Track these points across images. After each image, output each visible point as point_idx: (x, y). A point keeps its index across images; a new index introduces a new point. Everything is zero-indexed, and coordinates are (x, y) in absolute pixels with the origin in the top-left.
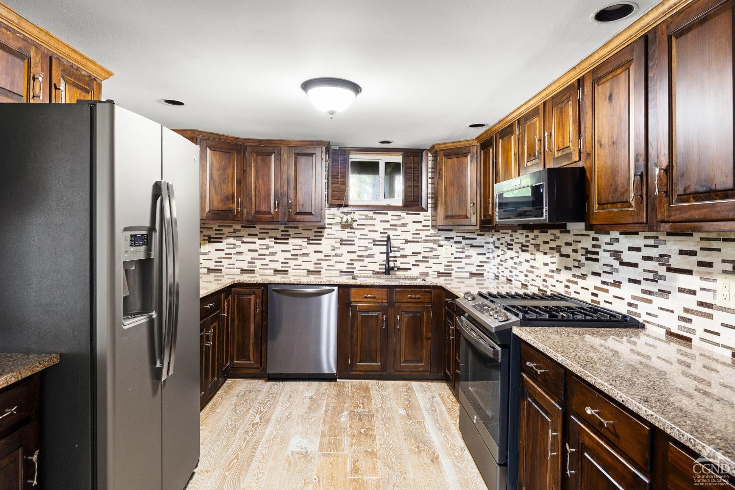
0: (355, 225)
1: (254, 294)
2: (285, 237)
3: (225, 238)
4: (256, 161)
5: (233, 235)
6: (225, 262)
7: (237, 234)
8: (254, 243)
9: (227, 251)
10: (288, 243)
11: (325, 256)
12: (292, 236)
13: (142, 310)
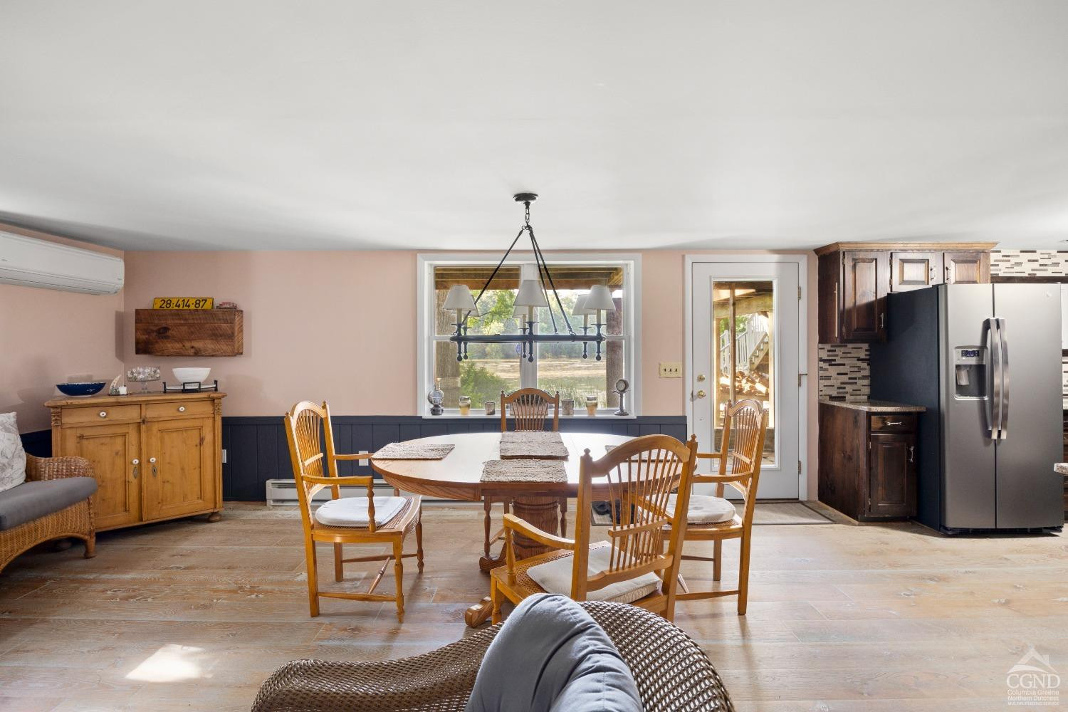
13: (977, 394)
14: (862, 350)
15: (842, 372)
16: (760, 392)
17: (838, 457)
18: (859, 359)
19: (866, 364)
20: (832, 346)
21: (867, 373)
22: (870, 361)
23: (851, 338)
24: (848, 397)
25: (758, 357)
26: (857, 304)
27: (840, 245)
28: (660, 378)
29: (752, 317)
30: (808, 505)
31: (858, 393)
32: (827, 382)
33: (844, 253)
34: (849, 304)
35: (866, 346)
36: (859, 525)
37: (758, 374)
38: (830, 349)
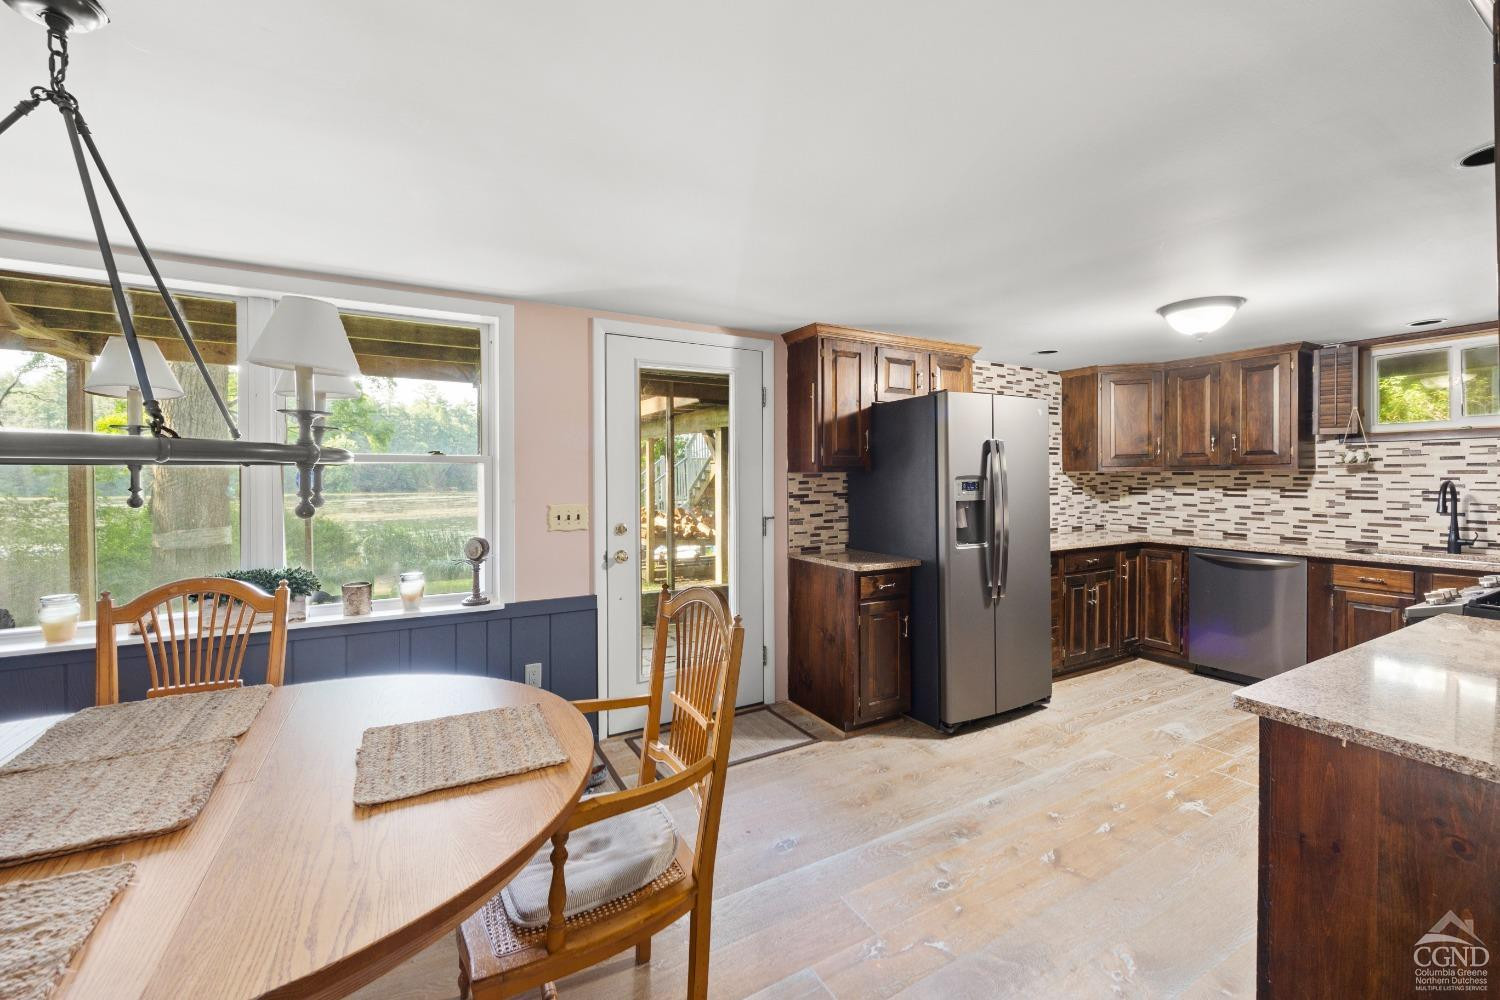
0: (1378, 466)
1: (1170, 558)
2: (1241, 487)
3: (1150, 489)
4: (1182, 388)
5: (1161, 484)
6: (1151, 520)
7: (1167, 483)
8: (1192, 495)
9: (1153, 505)
10: (1246, 496)
11: (1314, 516)
12: (1252, 485)
13: (975, 539)
14: (838, 482)
15: (817, 512)
16: (704, 535)
17: (815, 637)
18: (836, 495)
19: (843, 500)
20: (804, 476)
21: (844, 512)
22: (848, 497)
23: (831, 463)
24: (824, 548)
25: (699, 489)
26: (839, 415)
27: (818, 328)
28: (549, 531)
29: (694, 438)
30: (775, 710)
31: (835, 540)
32: (798, 528)
33: (823, 340)
34: (829, 416)
35: (842, 476)
36: (847, 738)
37: (699, 510)
38: (802, 479)
